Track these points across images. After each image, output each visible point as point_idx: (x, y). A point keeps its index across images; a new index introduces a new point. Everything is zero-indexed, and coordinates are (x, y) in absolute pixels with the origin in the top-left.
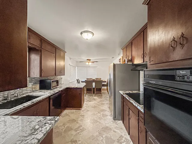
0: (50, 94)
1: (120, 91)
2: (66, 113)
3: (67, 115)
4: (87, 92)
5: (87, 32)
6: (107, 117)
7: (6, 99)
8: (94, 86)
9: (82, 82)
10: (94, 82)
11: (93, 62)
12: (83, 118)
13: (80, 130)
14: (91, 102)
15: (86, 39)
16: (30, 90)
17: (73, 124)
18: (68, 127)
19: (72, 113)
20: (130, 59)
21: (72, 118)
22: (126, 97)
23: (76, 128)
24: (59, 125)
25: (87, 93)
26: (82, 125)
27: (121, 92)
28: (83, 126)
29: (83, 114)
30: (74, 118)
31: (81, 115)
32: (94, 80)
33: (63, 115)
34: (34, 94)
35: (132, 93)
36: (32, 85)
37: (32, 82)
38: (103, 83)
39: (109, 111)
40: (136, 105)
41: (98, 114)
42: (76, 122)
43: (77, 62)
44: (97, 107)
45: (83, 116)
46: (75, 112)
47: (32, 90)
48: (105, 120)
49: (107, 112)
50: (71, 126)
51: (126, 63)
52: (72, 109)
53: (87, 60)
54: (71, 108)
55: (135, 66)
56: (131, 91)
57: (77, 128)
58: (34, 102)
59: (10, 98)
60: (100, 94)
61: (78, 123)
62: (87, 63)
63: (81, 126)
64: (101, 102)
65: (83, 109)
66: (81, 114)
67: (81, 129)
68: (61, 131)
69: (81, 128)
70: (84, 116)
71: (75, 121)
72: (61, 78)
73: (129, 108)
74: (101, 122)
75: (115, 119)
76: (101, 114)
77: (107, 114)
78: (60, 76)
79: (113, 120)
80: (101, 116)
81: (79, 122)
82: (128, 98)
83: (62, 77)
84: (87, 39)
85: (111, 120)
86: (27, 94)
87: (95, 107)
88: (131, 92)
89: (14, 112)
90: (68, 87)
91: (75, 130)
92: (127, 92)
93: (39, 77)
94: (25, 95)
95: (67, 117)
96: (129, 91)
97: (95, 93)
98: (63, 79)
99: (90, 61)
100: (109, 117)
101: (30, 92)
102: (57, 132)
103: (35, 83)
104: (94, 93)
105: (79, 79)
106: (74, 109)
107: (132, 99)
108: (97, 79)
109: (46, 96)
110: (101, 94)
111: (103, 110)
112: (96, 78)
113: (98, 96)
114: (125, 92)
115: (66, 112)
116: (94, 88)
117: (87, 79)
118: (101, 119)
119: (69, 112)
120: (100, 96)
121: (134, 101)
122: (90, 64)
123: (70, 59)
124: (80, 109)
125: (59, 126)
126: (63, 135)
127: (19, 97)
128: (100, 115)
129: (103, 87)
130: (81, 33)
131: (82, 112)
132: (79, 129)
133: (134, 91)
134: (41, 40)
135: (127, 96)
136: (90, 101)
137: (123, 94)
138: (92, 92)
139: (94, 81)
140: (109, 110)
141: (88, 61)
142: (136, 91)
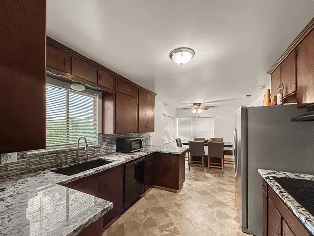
0: (125, 160)
1: (259, 170)
2: (152, 193)
3: (153, 197)
4: (193, 163)
5: (180, 51)
6: (228, 220)
7: (74, 162)
8: (206, 153)
9: (184, 144)
10: (206, 145)
11: (206, 108)
12: (177, 210)
13: (168, 231)
14: (197, 182)
15: (179, 63)
16: (104, 152)
17: (159, 215)
18: (150, 219)
19: (162, 196)
20: (291, 91)
21: (160, 205)
22: (274, 188)
23: (163, 224)
24: (138, 212)
25: (194, 165)
26: (174, 223)
27: (263, 173)
28: (176, 225)
29: (179, 202)
30: (163, 206)
31: (175, 204)
32: (206, 141)
33: (148, 197)
34: (107, 158)
35: (297, 178)
36: (106, 145)
37: (106, 141)
38: (225, 149)
39: (234, 208)
40: (303, 219)
41: (208, 209)
42: (164, 214)
43: (178, 109)
44: (209, 194)
45: (178, 205)
46: (168, 195)
47: (107, 152)
48: (222, 225)
49: (229, 208)
50: (155, 218)
51: (279, 103)
52: (162, 189)
53: (194, 104)
54: (162, 187)
55: (306, 110)
56: (294, 172)
57: (164, 226)
58: (99, 170)
59: (79, 160)
60: (218, 170)
61: (168, 217)
62: (194, 111)
63: (172, 223)
64: (217, 186)
65: (181, 193)
66: (176, 201)
67: (170, 230)
68: (139, 222)
69: (172, 228)
70: (181, 205)
71: (164, 211)
72: (149, 136)
73: (282, 218)
74: (212, 228)
75: (246, 230)
76: (215, 210)
77: (227, 213)
78: (148, 133)
79: (241, 231)
80: (215, 214)
81: (170, 214)
82: (277, 192)
83: (151, 134)
84: (181, 64)
85: (238, 230)
86: (99, 158)
87: (204, 193)
88: (292, 176)
89: (71, 180)
90: (157, 151)
91: (160, 228)
92: (281, 175)
93: (113, 133)
94: (95, 159)
95: (153, 201)
96: (287, 173)
97: (209, 166)
98: (152, 138)
99: (200, 105)
100: (234, 222)
101: (104, 155)
102: (134, 222)
103: (110, 143)
104: (206, 165)
105: (179, 139)
106: (165, 190)
107: (290, 196)
108: (214, 139)
109: (119, 162)
110: (221, 169)
111: (221, 204)
112: (211, 138)
113: (214, 173)
114: (273, 175)
115: (153, 191)
116: (206, 157)
117: (196, 139)
118: (212, 221)
119: (157, 193)
120: (218, 172)
121: (297, 204)
122: (200, 111)
123: (166, 105)
124: (176, 192)
125: (139, 214)
126: (140, 230)
127: (89, 160)
128: (212, 213)
129: (226, 157)
130: (171, 56)
131: (179, 199)
132: (168, 229)
133: (302, 175)
134: (116, 79)
135: (277, 184)
136: (197, 180)
137: (267, 178)
138: (201, 164)
139: (206, 143)
140: (235, 206)
141: (195, 106)
142: (309, 176)
